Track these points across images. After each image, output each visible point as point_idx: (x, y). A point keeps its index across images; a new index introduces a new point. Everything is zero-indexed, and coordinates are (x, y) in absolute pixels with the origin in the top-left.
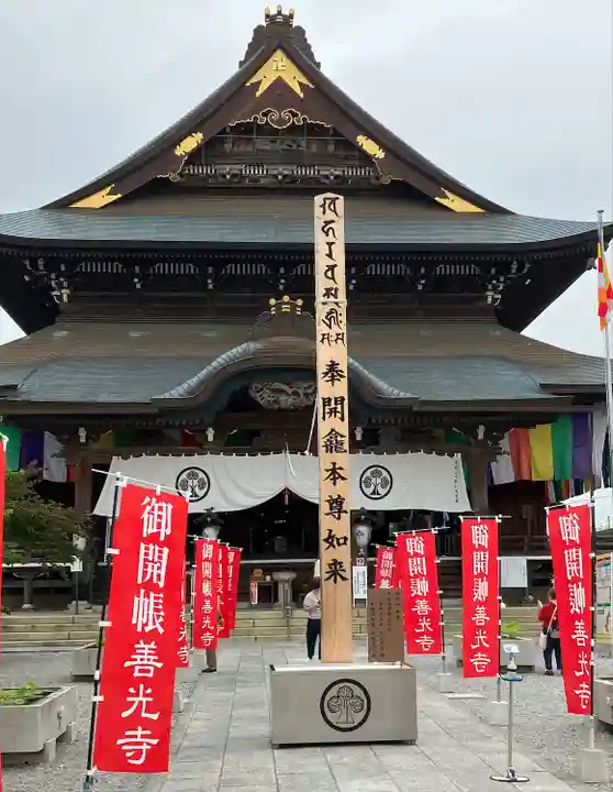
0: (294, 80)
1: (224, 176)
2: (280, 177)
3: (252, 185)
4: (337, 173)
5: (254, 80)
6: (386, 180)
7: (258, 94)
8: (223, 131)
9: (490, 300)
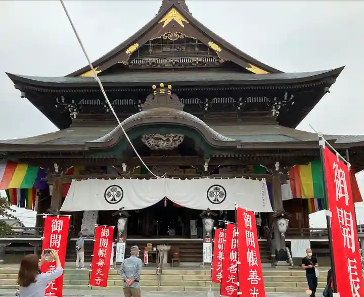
0: (179, 19)
1: (148, 63)
2: (174, 63)
3: (161, 67)
4: (199, 60)
5: (162, 21)
6: (222, 61)
7: (163, 27)
8: (148, 43)
9: (274, 113)
